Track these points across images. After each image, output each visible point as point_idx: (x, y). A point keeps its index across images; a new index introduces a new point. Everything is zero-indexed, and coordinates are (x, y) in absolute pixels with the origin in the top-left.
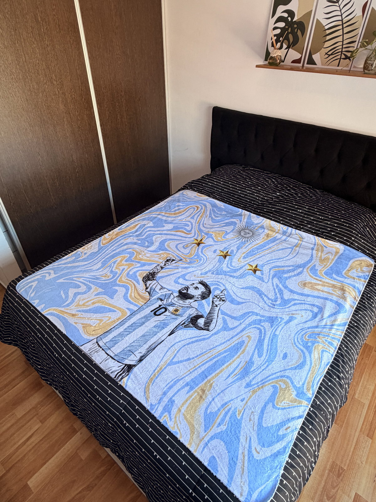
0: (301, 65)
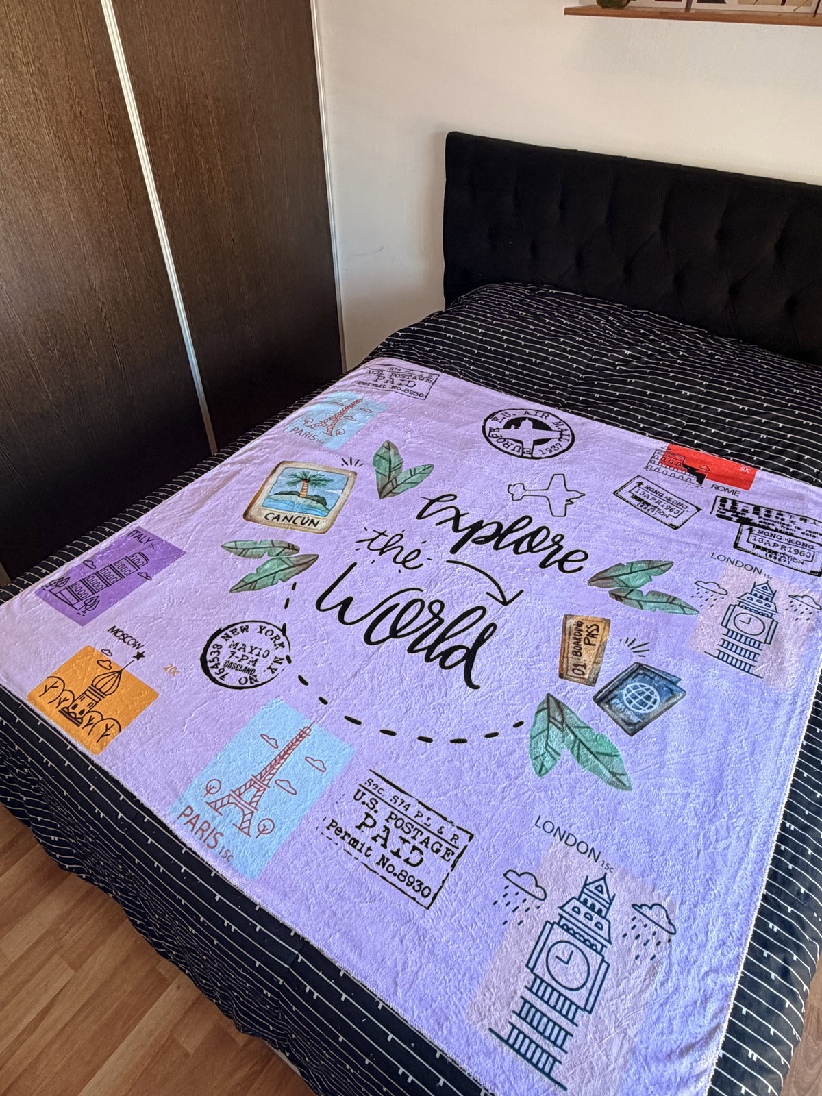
0: (682, 3)
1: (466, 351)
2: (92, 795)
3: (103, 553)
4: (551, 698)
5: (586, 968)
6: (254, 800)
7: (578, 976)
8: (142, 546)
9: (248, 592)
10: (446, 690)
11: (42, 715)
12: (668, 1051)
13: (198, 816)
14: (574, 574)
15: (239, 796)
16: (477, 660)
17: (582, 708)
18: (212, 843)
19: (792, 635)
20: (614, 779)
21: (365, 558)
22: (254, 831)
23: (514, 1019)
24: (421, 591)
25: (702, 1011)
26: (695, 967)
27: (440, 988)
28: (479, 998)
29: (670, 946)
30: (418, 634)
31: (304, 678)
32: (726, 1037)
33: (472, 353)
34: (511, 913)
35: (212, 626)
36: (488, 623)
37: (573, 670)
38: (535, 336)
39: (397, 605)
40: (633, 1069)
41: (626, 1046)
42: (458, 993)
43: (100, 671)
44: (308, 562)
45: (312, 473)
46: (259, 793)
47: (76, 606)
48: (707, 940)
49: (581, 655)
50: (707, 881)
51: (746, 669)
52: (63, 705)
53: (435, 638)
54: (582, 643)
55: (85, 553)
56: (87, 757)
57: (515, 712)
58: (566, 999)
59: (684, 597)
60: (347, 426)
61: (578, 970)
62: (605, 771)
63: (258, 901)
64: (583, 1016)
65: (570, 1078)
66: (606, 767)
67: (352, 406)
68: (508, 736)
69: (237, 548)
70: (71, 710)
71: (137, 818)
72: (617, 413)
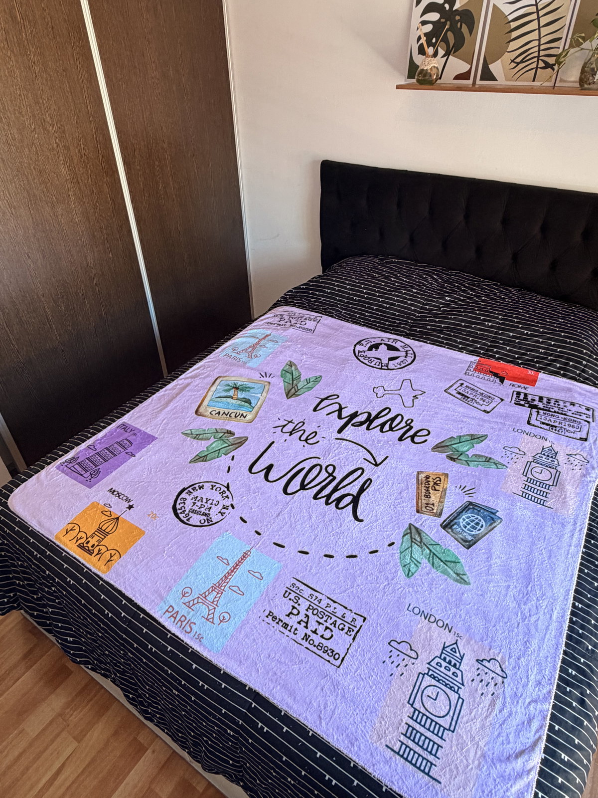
0: (470, 82)
1: (339, 300)
2: (103, 602)
3: (101, 440)
4: (412, 526)
5: (448, 703)
6: (215, 600)
7: (443, 708)
8: (127, 435)
9: (202, 463)
10: (341, 524)
11: (66, 549)
12: (508, 756)
13: (178, 612)
14: (422, 445)
15: (205, 597)
16: (360, 503)
17: (433, 532)
18: (188, 629)
19: (570, 480)
20: (458, 578)
21: (280, 438)
22: (217, 621)
23: (402, 738)
24: (319, 458)
25: (528, 728)
26: (521, 699)
27: (351, 720)
28: (378, 725)
29: (504, 686)
30: (319, 487)
31: (244, 518)
32: (545, 745)
33: (343, 301)
34: (395, 668)
35: (178, 486)
36: (366, 478)
37: (426, 507)
38: (385, 289)
39: (303, 469)
40: (485, 768)
41: (479, 753)
42: (363, 722)
43: (104, 518)
44: (242, 442)
45: (239, 383)
46: (219, 595)
47: (84, 475)
48: (528, 681)
49: (430, 497)
50: (525, 642)
51: (542, 503)
52: (80, 542)
53: (331, 489)
54: (430, 489)
55: (88, 441)
56: (98, 576)
57: (388, 536)
58: (436, 723)
59: (497, 458)
60: (261, 352)
61: (443, 704)
62: (452, 573)
63: (223, 667)
64: (448, 734)
65: (443, 776)
66: (452, 570)
67: (264, 338)
68: (385, 553)
69: (192, 434)
70: (85, 545)
71: (135, 616)
72: (443, 338)
